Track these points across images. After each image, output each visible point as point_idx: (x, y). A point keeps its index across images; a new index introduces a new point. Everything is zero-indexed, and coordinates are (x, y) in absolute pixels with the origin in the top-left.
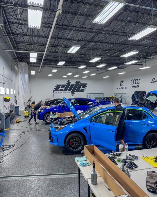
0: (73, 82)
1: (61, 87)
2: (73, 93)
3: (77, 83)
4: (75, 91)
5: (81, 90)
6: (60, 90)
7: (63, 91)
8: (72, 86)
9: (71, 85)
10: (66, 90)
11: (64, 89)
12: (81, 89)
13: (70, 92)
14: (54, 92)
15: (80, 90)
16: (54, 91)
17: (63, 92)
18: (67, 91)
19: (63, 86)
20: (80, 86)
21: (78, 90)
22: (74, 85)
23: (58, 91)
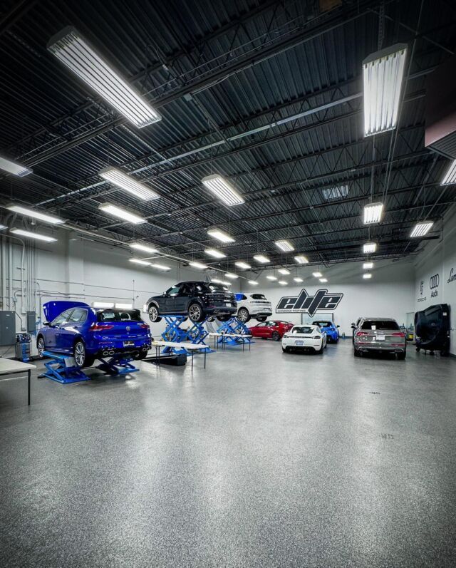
0: (312, 292)
1: (288, 302)
2: (312, 312)
3: (321, 294)
4: (317, 309)
5: (329, 307)
6: (287, 308)
7: (292, 309)
8: (310, 300)
9: (307, 297)
10: (297, 307)
11: (294, 305)
12: (329, 305)
13: (307, 310)
14: (277, 312)
15: (326, 306)
16: (277, 310)
17: (293, 311)
18: (300, 309)
19: (293, 300)
20: (326, 300)
21: (322, 306)
22: (315, 297)
23: (283, 310)
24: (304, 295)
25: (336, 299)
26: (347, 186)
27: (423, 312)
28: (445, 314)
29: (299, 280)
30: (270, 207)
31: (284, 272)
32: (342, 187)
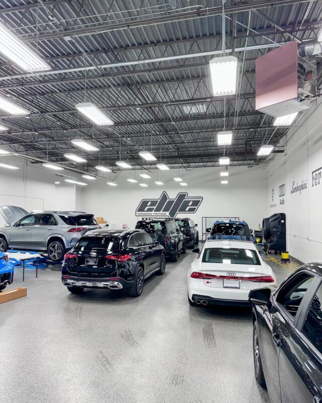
0: (173, 195)
1: (149, 204)
2: (172, 215)
3: (181, 197)
4: (177, 212)
6: (147, 211)
7: (153, 212)
8: (171, 202)
9: (168, 200)
10: (158, 209)
11: (155, 207)
12: (190, 209)
13: (167, 213)
14: (137, 215)
15: (187, 210)
16: (137, 213)
17: (153, 215)
18: (161, 212)
19: (154, 203)
20: (187, 203)
21: (183, 210)
22: (175, 200)
23: (143, 212)
24: (164, 197)
25: (196, 203)
26: (204, 105)
27: (268, 219)
28: (283, 221)
29: (159, 183)
30: (133, 115)
31: (145, 176)
32: (200, 106)
